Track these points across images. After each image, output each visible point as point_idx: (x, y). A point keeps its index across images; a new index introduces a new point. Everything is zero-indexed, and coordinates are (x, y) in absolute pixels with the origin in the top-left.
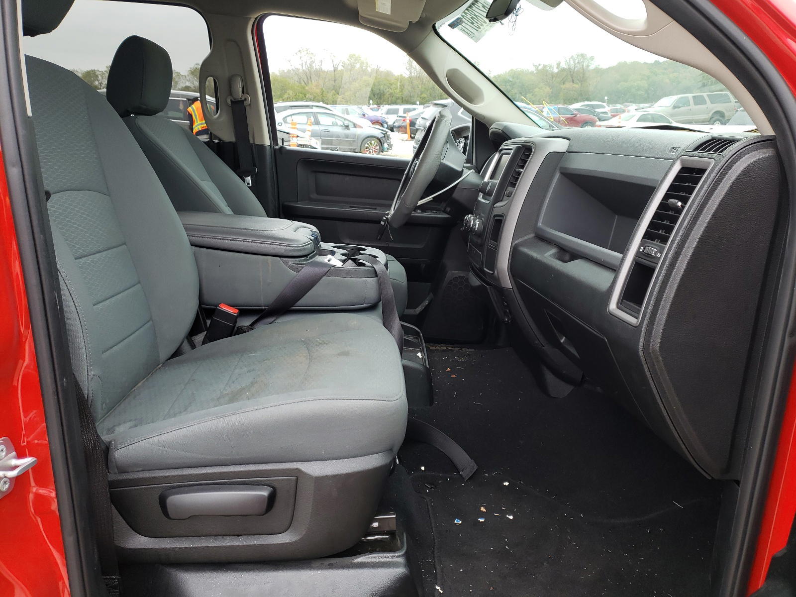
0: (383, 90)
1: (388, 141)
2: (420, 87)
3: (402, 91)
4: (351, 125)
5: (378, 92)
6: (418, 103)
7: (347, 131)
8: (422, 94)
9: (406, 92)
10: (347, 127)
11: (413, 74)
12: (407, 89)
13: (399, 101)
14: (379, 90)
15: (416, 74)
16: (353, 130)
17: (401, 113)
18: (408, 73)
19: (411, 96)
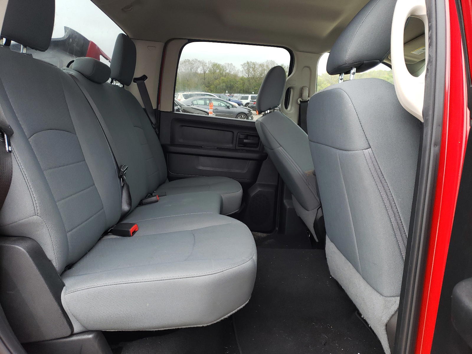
0: (233, 85)
1: (251, 116)
2: (254, 83)
3: (243, 86)
4: (231, 106)
5: (230, 86)
6: (253, 93)
7: (228, 110)
8: (255, 87)
9: (246, 87)
10: (228, 107)
11: (250, 76)
12: (247, 85)
13: (241, 91)
14: (231, 85)
15: (251, 76)
16: (231, 109)
17: (250, 99)
18: (247, 75)
19: (248, 89)
